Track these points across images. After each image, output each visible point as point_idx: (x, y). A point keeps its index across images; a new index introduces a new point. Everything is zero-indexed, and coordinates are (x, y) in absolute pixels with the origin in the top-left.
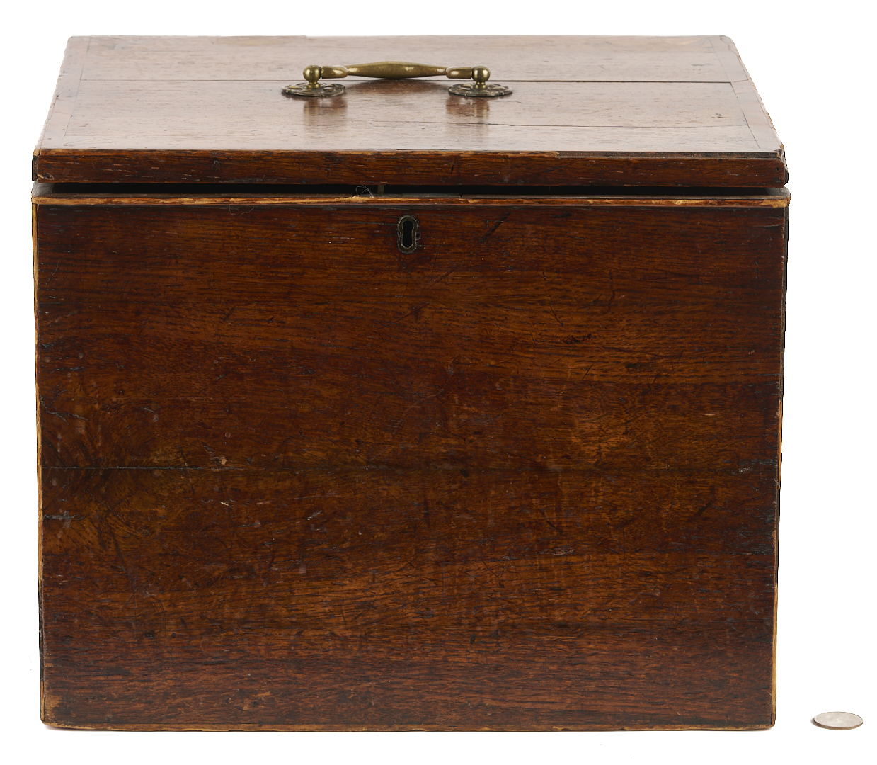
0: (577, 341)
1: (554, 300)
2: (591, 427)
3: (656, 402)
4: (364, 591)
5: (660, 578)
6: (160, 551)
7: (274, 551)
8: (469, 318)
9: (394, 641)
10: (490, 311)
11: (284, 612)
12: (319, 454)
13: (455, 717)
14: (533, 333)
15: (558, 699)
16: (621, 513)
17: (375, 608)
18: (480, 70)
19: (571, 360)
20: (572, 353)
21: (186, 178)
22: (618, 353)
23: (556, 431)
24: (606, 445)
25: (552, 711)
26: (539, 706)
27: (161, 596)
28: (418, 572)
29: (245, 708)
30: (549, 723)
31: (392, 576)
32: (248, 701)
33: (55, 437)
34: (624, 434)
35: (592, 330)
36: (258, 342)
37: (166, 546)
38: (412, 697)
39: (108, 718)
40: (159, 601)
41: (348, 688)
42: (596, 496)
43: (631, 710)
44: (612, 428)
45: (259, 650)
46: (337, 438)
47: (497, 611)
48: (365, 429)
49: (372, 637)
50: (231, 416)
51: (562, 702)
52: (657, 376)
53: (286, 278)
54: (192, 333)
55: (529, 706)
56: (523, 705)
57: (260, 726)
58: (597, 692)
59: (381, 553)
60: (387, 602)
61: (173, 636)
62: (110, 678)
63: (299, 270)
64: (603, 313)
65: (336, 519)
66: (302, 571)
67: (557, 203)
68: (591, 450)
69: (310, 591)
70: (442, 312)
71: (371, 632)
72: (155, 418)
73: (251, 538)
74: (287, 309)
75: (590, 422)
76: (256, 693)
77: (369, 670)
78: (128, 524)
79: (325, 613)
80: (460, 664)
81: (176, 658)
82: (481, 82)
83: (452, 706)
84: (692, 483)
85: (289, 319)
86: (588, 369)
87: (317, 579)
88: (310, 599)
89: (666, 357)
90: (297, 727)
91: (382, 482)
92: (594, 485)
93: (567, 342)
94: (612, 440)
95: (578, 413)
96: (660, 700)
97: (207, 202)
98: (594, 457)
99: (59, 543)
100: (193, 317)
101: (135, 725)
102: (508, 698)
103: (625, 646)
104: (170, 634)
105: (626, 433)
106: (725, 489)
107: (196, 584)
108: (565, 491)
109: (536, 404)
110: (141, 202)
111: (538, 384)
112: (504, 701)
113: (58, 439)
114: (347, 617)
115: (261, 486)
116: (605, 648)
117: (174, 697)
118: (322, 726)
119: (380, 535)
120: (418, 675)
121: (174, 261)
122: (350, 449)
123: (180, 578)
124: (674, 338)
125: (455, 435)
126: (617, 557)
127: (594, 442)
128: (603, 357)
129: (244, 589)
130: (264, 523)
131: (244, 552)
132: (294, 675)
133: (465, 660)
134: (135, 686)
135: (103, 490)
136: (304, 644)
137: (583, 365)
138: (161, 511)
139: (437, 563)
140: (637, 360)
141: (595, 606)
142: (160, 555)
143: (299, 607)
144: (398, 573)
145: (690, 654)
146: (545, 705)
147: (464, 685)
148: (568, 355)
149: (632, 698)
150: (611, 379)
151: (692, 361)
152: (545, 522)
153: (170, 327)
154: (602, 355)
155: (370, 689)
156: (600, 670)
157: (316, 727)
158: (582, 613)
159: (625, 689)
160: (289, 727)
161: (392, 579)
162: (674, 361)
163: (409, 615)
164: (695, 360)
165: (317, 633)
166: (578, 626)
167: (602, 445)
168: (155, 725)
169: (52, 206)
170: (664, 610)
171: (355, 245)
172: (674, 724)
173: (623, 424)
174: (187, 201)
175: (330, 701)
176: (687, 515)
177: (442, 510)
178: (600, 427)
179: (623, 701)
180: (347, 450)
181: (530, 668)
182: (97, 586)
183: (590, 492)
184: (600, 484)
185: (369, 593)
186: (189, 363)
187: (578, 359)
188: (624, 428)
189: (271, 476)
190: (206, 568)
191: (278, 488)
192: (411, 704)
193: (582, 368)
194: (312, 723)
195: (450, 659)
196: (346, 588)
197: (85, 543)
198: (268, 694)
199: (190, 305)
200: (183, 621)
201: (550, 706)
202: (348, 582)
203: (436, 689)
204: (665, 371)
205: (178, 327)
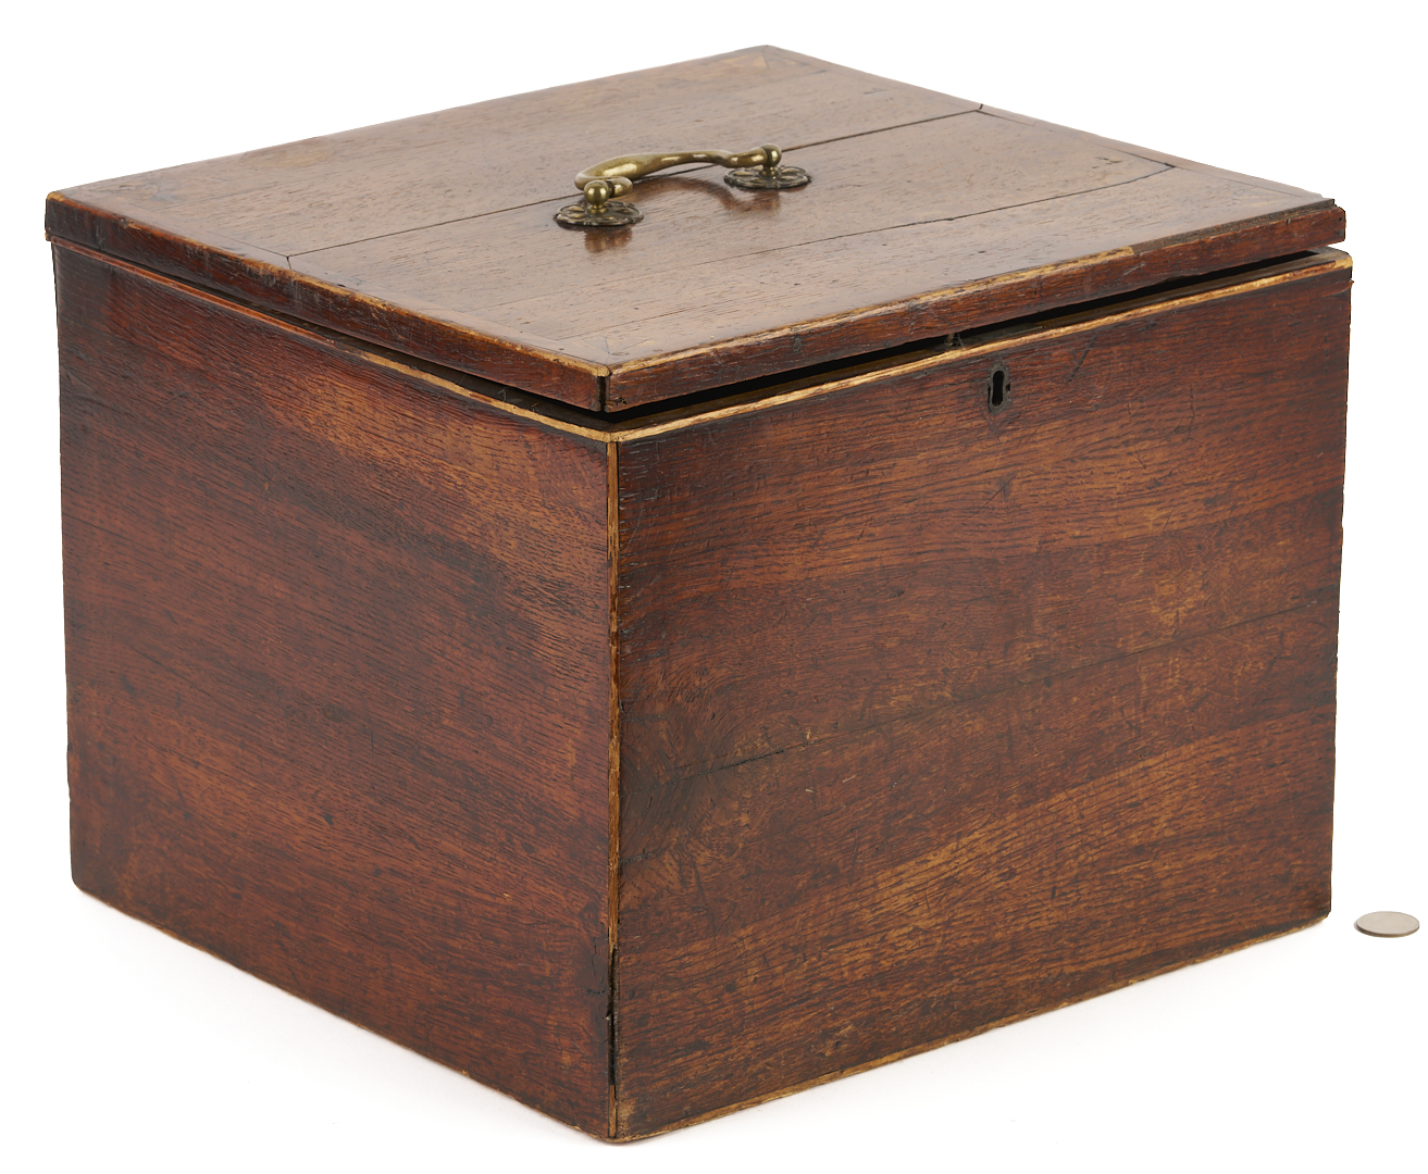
0: (1158, 484)
1: (1138, 436)
2: (1171, 590)
3: (1231, 541)
4: (948, 863)
5: (1232, 762)
6: (743, 871)
7: (858, 839)
9: (977, 919)
10: (1076, 467)
11: (868, 914)
12: (905, 698)
13: (1035, 998)
14: (1118, 485)
15: (1135, 943)
16: (1196, 691)
17: (958, 882)
19: (1152, 509)
20: (1154, 500)
22: (1197, 489)
23: (1137, 603)
24: (1183, 608)
25: (1129, 961)
26: (1116, 959)
27: (743, 932)
28: (1001, 823)
29: (828, 1054)
30: (1125, 978)
31: (976, 835)
32: (831, 1043)
33: (634, 751)
34: (1201, 589)
35: (1173, 466)
36: (848, 568)
37: (748, 863)
38: (995, 985)
39: (686, 1112)
40: (741, 939)
41: (930, 995)
42: (1173, 675)
43: (1202, 936)
44: (1189, 585)
45: (842, 973)
46: (924, 671)
47: (1077, 850)
48: (952, 652)
49: (955, 921)
50: (817, 673)
51: (1138, 947)
52: (1233, 508)
53: (877, 476)
54: (780, 573)
55: (1106, 960)
57: (842, 1072)
58: (1171, 923)
59: (965, 809)
60: (970, 870)
61: (755, 980)
62: (689, 1058)
64: (1183, 441)
65: (920, 778)
68: (1168, 618)
69: (894, 879)
70: (1030, 481)
71: (955, 915)
73: (836, 828)
75: (1168, 583)
76: (839, 1029)
77: (952, 964)
78: (710, 847)
79: (909, 904)
80: (1041, 930)
81: (758, 1010)
83: (1033, 984)
84: (1262, 633)
85: (878, 529)
86: (1168, 516)
87: (902, 861)
88: (894, 889)
89: (1243, 481)
90: (879, 1061)
91: (967, 716)
92: (1171, 662)
93: (1150, 488)
94: (1189, 600)
95: (1158, 574)
96: (1230, 916)
98: (1172, 627)
99: (637, 893)
100: (780, 552)
101: (713, 1113)
102: (1088, 958)
103: (1198, 856)
104: (752, 979)
105: (1202, 587)
106: (1291, 632)
107: (779, 904)
108: (1144, 678)
109: (1118, 575)
111: (1121, 549)
112: (1082, 962)
113: (637, 754)
114: (932, 902)
115: (847, 756)
116: (1180, 866)
117: (755, 1062)
119: (965, 785)
120: (1000, 956)
121: (762, 483)
122: (936, 682)
123: (763, 901)
124: (1250, 456)
125: (1039, 635)
126: (1192, 746)
127: (1173, 607)
128: (1183, 498)
129: (828, 896)
130: (848, 805)
131: (829, 849)
132: (877, 994)
133: (1046, 923)
134: (715, 1060)
135: (684, 808)
136: (890, 951)
137: (1165, 512)
138: (744, 818)
139: (1020, 806)
140: (1215, 492)
141: (1170, 816)
142: (743, 876)
143: (883, 903)
144: (982, 830)
145: (1258, 849)
146: (1123, 956)
147: (1045, 955)
148: (1150, 504)
150: (1190, 523)
151: (1266, 480)
152: (1124, 722)
153: (758, 571)
154: (1182, 494)
155: (953, 989)
156: (1174, 895)
157: (898, 1055)
158: (1158, 827)
159: (1197, 911)
160: (871, 1064)
161: (975, 840)
162: (1249, 484)
163: (993, 880)
164: (1268, 479)
165: (901, 932)
166: (1154, 844)
167: (1180, 609)
168: (734, 1106)
170: (1234, 802)
171: (945, 416)
172: (1242, 941)
173: (1200, 577)
174: (778, 400)
175: (912, 1016)
176: (1258, 674)
177: (1026, 737)
178: (1178, 588)
179: (1196, 927)
180: (933, 685)
182: (676, 937)
183: (1168, 672)
184: (1177, 659)
185: (952, 865)
187: (1159, 506)
188: (1201, 581)
189: (856, 740)
190: (790, 880)
191: (863, 754)
192: (993, 995)
193: (1163, 517)
194: (894, 1052)
195: (1032, 925)
196: (930, 865)
197: (664, 884)
198: (850, 1026)
199: (778, 537)
200: (765, 958)
201: (1127, 954)
202: (932, 858)
203: (1018, 968)
204: (1240, 499)
205: (765, 570)
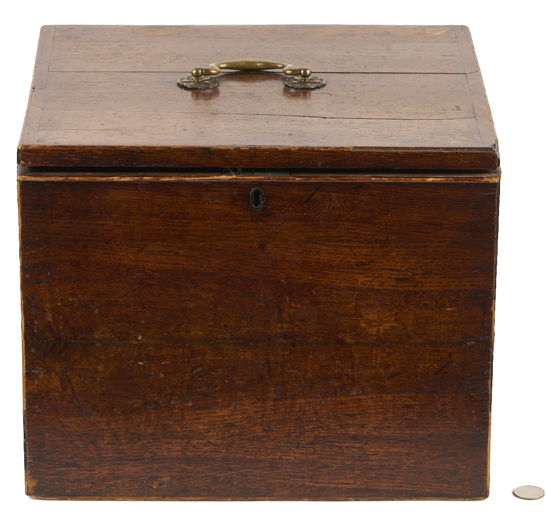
0: (364, 265)
1: (350, 239)
2: (373, 317)
3: (414, 302)
4: (229, 416)
5: (417, 409)
6: (100, 392)
7: (172, 392)
8: (296, 251)
9: (248, 447)
10: (309, 246)
11: (179, 429)
12: (200, 333)
13: (287, 492)
14: (337, 260)
15: (352, 481)
16: (392, 369)
17: (236, 427)
18: (305, 71)
19: (361, 276)
20: (361, 272)
21: (115, 163)
22: (391, 272)
23: (351, 319)
24: (382, 328)
25: (348, 489)
26: (340, 486)
27: (101, 420)
28: (263, 405)
29: (154, 487)
30: (346, 496)
31: (247, 407)
32: (156, 483)
33: (33, 323)
34: (394, 321)
35: (374, 258)
36: (161, 265)
37: (104, 389)
38: (260, 481)
39: (68, 493)
40: (99, 422)
41: (219, 475)
42: (376, 359)
43: (398, 488)
44: (386, 317)
45: (162, 452)
46: (212, 323)
47: (313, 428)
48: (230, 318)
49: (234, 444)
50: (144, 310)
51: (354, 484)
52: (415, 286)
53: (179, 226)
54: (120, 259)
55: (333, 486)
56: (330, 485)
57: (164, 498)
58: (376, 477)
59: (240, 393)
60: (244, 423)
61: (109, 444)
62: (68, 469)
63: (188, 221)
64: (381, 247)
65: (211, 373)
66: (190, 404)
67: (352, 180)
68: (373, 331)
69: (195, 417)
70: (279, 247)
71: (234, 441)
72: (97, 311)
73: (158, 384)
74: (180, 245)
75: (372, 314)
76: (161, 478)
77: (232, 464)
78: (79, 376)
79: (205, 430)
80: (290, 461)
81: (111, 457)
82: (305, 78)
83: (285, 486)
84: (437, 351)
85: (181, 251)
86: (371, 281)
87: (200, 409)
88: (195, 421)
89: (421, 274)
90: (187, 498)
91: (241, 350)
92: (375, 352)
93: (358, 265)
94: (386, 324)
95: (365, 308)
96: (416, 482)
97: (129, 180)
98: (375, 335)
99: (36, 387)
100: (120, 250)
101: (85, 497)
102: (320, 481)
103: (394, 450)
104: (107, 442)
105: (395, 320)
106: (458, 355)
107: (123, 412)
108: (357, 356)
109: (338, 303)
110: (87, 179)
111: (340, 291)
112: (317, 483)
113: (35, 324)
114: (219, 432)
115: (164, 352)
116: (382, 451)
117: (109, 481)
118: (203, 498)
119: (239, 382)
120: (263, 467)
121: (108, 215)
122: (220, 330)
123: (113, 408)
124: (426, 263)
125: (287, 322)
126: (390, 396)
127: (375, 326)
128: (381, 274)
129: (153, 415)
130: (165, 375)
131: (153, 393)
132: (185, 467)
133: (293, 458)
134: (84, 474)
135: (64, 355)
136: (192, 449)
137: (368, 279)
138: (100, 368)
139: (275, 399)
140: (403, 276)
141: (376, 425)
142: (100, 394)
143: (188, 426)
144: (251, 405)
145: (435, 455)
146: (344, 485)
147: (292, 474)
148: (358, 273)
149: (399, 481)
150: (386, 288)
151: (438, 276)
152: (344, 374)
153: (106, 256)
154: (381, 273)
155: (233, 476)
156: (378, 464)
157: (199, 498)
158: (367, 429)
159: (394, 475)
160: (182, 498)
161: (247, 409)
162: (426, 276)
163: (258, 431)
164: (440, 276)
165: (200, 441)
166: (365, 437)
167: (380, 328)
168: (98, 497)
169: (30, 182)
170: (419, 428)
171: (223, 206)
172: (425, 497)
173: (393, 315)
174: (116, 179)
175: (207, 483)
176: (434, 370)
177: (279, 367)
178: (379, 317)
179: (393, 483)
180: (218, 331)
181: (334, 463)
182: (60, 413)
183: (373, 356)
184: (379, 352)
185: (232, 418)
186: (118, 277)
187: (365, 275)
188: (394, 317)
189: (170, 346)
190: (129, 402)
191: (174, 353)
192: (259, 484)
193: (367, 281)
194: (197, 496)
195: (284, 457)
196: (217, 414)
197: (52, 387)
198: (168, 478)
199: (118, 242)
200: (115, 435)
201: (347, 486)
202: (219, 411)
203: (275, 475)
204: (420, 282)
205: (111, 256)
